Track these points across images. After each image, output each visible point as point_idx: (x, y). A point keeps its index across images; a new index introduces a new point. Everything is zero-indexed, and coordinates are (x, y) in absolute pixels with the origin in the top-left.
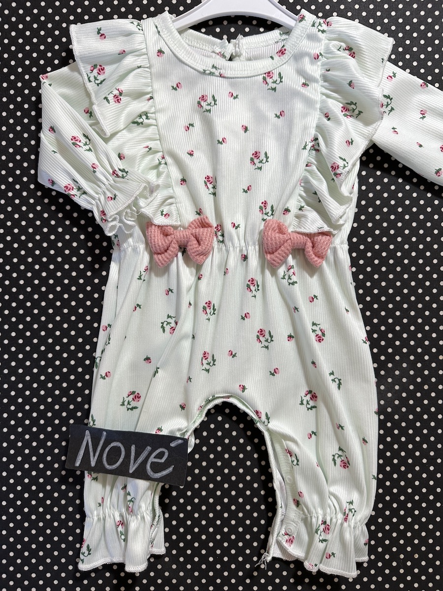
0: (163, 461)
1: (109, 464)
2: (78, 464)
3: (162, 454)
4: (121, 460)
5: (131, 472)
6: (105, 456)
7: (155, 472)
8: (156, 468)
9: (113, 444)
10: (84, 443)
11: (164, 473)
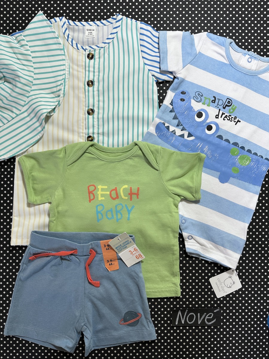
0: (211, 317)
1: (189, 322)
2: (177, 324)
3: (211, 315)
4: (194, 319)
5: (199, 323)
6: (187, 319)
7: (209, 322)
8: (209, 320)
9: (190, 314)
10: (178, 315)
11: (212, 322)
